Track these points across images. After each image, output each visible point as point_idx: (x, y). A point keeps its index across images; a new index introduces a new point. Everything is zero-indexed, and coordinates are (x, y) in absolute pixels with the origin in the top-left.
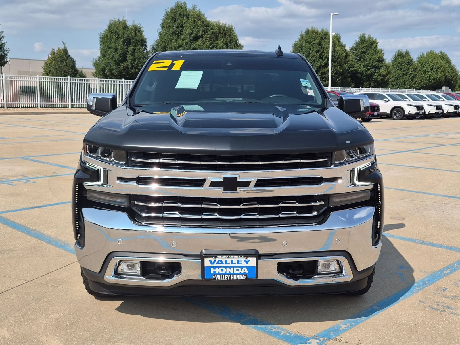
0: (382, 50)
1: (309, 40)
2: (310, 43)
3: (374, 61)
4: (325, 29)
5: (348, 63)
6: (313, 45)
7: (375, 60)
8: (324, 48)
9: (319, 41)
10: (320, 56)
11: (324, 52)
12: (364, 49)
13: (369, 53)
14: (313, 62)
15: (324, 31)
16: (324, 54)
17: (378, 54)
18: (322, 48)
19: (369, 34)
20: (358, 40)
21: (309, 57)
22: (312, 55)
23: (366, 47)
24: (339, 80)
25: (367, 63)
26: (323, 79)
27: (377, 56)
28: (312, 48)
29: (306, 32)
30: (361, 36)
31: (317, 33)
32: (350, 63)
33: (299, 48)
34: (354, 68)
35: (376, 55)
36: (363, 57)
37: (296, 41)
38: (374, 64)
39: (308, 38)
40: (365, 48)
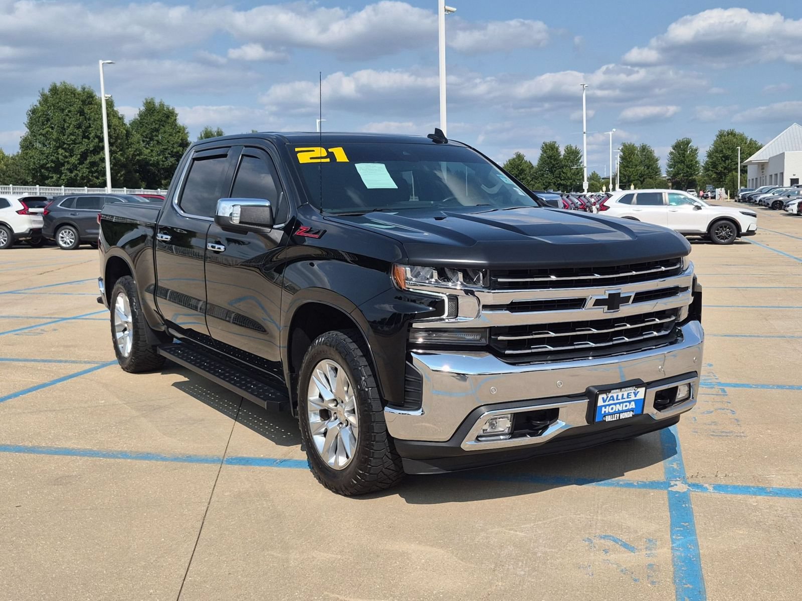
0: (185, 127)
1: (60, 104)
2: (63, 110)
3: (175, 146)
4: (87, 86)
5: (131, 147)
6: (69, 114)
7: (177, 143)
8: (89, 119)
9: (80, 107)
10: (84, 132)
11: (90, 127)
12: (155, 125)
13: (165, 132)
14: (72, 144)
15: (86, 90)
16: (92, 130)
17: (180, 134)
18: (86, 120)
19: (161, 100)
20: (143, 108)
21: (64, 135)
22: (68, 131)
23: (158, 121)
24: (121, 176)
25: (163, 147)
26: (94, 175)
27: (179, 137)
28: (67, 118)
29: (51, 90)
30: (147, 102)
31: (73, 92)
32: (135, 147)
33: (43, 118)
34: (143, 156)
35: (177, 135)
36: (154, 137)
37: (35, 104)
38: (175, 150)
39: (58, 101)
40: (156, 122)
